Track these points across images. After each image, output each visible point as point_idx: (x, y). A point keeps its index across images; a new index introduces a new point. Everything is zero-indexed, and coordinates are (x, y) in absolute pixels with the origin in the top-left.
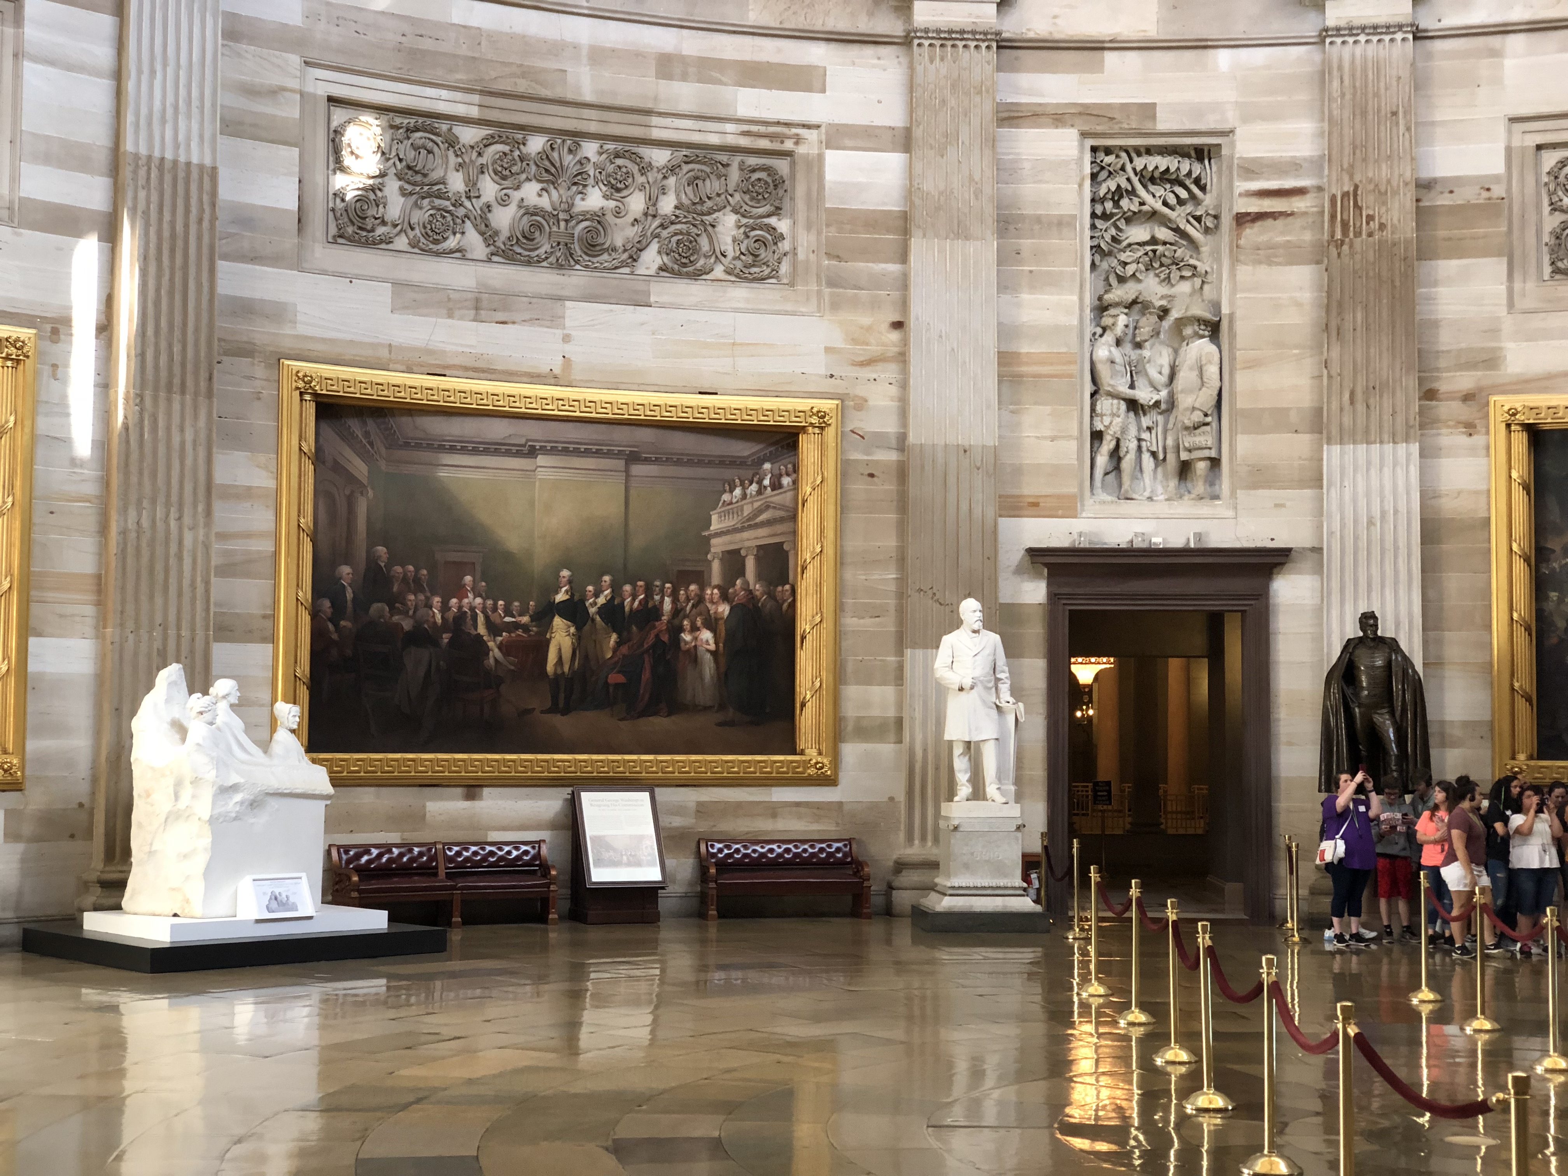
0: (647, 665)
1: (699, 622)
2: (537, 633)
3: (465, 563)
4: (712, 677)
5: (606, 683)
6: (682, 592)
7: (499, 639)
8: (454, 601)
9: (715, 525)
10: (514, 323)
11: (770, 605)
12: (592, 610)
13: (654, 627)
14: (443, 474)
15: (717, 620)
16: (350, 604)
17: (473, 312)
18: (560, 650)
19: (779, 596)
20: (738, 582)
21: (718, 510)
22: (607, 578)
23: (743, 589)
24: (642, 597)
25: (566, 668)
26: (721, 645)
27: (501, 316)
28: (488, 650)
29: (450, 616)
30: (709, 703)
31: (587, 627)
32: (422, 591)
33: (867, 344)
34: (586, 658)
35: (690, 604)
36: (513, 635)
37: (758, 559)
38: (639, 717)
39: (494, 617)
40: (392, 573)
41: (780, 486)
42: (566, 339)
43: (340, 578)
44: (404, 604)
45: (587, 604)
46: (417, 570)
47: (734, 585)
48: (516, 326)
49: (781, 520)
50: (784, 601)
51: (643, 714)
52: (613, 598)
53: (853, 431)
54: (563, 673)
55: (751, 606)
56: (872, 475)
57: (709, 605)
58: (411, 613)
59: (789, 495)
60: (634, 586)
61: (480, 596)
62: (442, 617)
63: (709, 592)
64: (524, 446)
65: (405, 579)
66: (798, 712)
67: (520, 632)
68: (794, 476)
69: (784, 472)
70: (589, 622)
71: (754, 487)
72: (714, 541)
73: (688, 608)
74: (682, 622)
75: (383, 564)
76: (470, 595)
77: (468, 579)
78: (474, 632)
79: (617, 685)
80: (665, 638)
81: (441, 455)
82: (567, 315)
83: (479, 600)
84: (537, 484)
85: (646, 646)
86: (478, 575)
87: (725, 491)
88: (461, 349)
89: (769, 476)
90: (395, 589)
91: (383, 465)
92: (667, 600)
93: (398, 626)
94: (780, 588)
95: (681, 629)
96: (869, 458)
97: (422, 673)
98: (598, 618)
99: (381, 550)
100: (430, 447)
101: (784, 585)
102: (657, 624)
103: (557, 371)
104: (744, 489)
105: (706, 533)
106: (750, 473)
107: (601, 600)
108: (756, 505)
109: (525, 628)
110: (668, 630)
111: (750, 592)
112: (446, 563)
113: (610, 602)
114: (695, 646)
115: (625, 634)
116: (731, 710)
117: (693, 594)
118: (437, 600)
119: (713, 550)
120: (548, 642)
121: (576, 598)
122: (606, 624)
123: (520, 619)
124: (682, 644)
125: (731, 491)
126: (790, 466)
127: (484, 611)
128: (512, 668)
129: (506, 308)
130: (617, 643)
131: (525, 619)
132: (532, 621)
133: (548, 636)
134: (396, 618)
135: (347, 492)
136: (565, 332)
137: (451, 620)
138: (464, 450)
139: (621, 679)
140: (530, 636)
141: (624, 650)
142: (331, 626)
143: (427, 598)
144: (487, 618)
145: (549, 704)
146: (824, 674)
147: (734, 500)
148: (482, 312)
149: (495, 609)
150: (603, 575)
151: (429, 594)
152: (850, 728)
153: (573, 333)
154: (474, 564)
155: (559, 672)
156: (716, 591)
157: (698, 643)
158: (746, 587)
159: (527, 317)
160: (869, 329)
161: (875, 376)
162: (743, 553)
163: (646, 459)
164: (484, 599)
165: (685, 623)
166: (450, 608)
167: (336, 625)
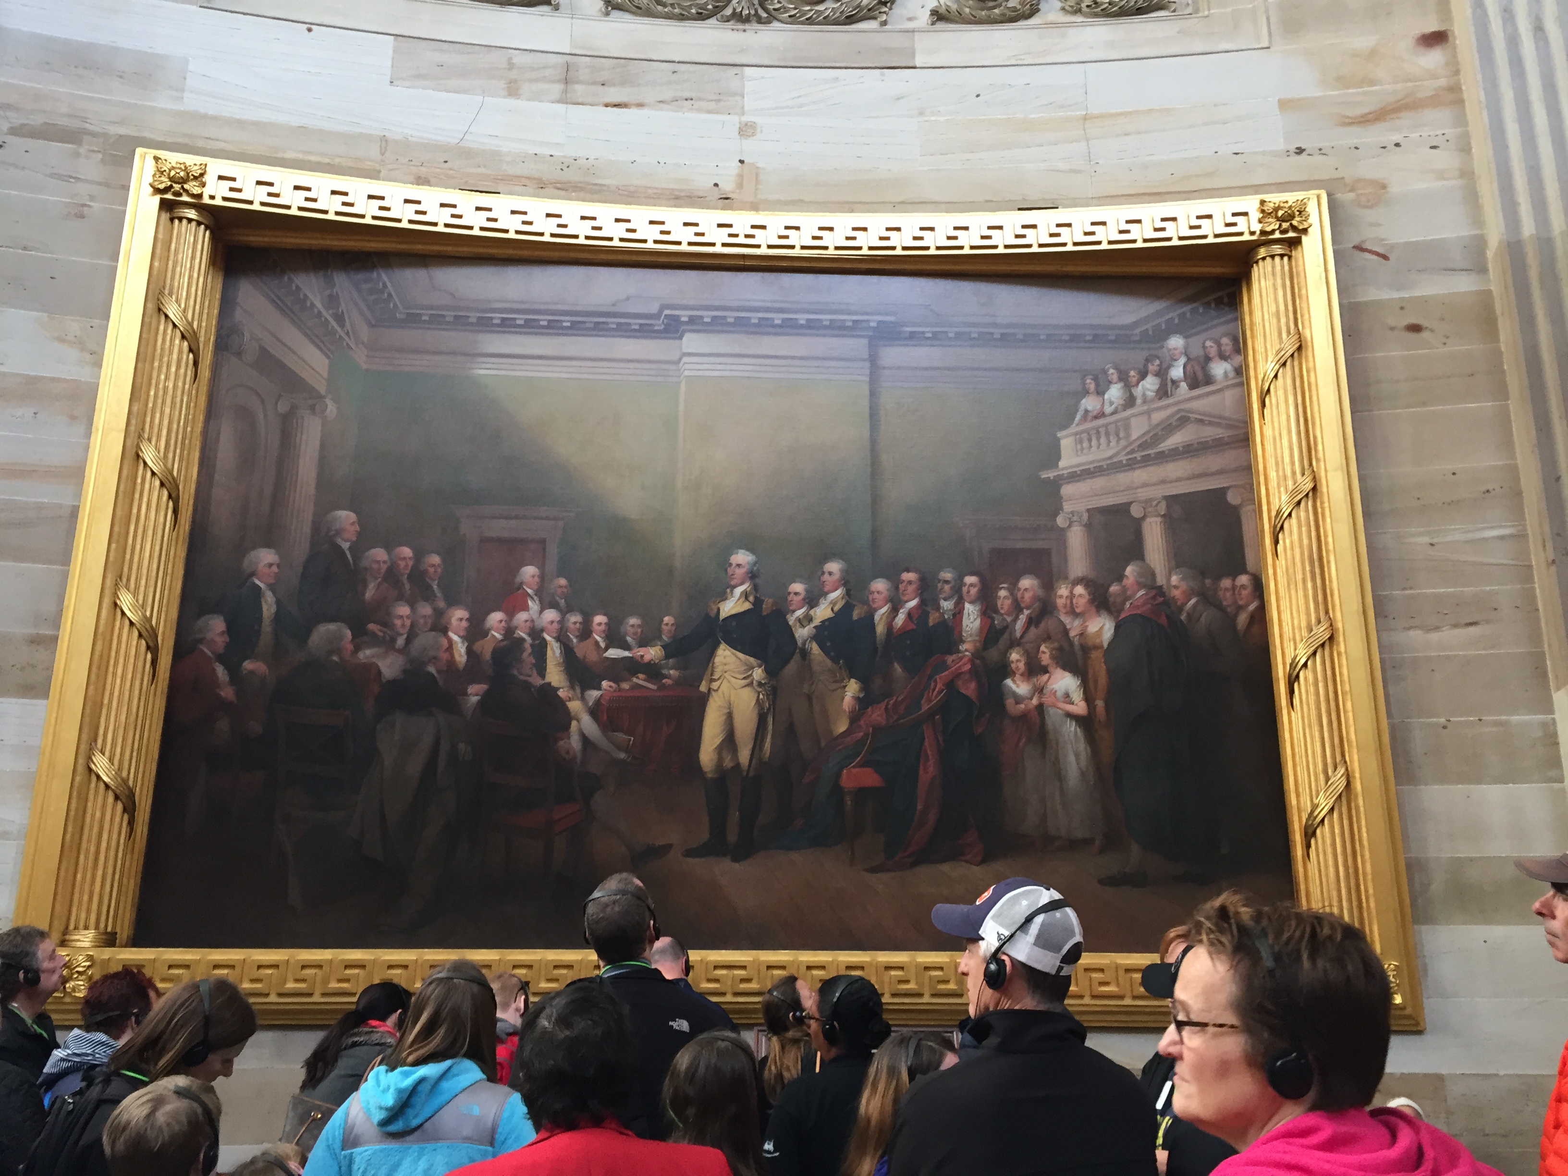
0: (929, 747)
1: (1045, 655)
2: (678, 682)
3: (523, 541)
4: (1083, 774)
5: (837, 791)
6: (1003, 593)
7: (594, 694)
8: (496, 618)
9: (1069, 460)
10: (640, 105)
11: (1207, 616)
12: (802, 633)
13: (945, 667)
14: (483, 371)
15: (1086, 649)
16: (267, 627)
17: (559, 87)
18: (730, 717)
19: (1226, 599)
20: (1130, 570)
21: (1073, 428)
22: (834, 567)
23: (1140, 585)
24: (913, 603)
25: (744, 756)
26: (1100, 704)
27: (614, 94)
28: (565, 719)
29: (486, 648)
30: (1079, 834)
31: (791, 668)
32: (427, 595)
33: (1372, 82)
34: (789, 733)
35: (1023, 618)
36: (625, 686)
37: (1169, 521)
38: (915, 864)
39: (582, 650)
40: (365, 563)
41: (1209, 380)
42: (746, 130)
43: (253, 574)
44: (386, 624)
45: (791, 620)
46: (419, 555)
47: (1120, 577)
48: (645, 111)
49: (1217, 445)
50: (1240, 608)
51: (922, 858)
52: (848, 608)
53: (1359, 248)
54: (738, 765)
55: (1163, 621)
56: (1415, 328)
57: (1066, 620)
58: (400, 642)
59: (1230, 396)
60: (896, 583)
61: (554, 605)
62: (469, 651)
63: (1063, 591)
64: (657, 316)
65: (391, 575)
66: (1299, 851)
67: (640, 680)
68: (1238, 359)
69: (1213, 352)
70: (797, 657)
71: (1150, 384)
72: (1067, 490)
73: (1019, 625)
74: (1005, 654)
75: (346, 546)
76: (533, 605)
77: (529, 572)
78: (537, 681)
79: (861, 793)
80: (969, 689)
81: (481, 337)
82: (746, 90)
83: (551, 615)
84: (683, 384)
85: (925, 707)
86: (552, 564)
87: (1086, 392)
88: (532, 150)
89: (1182, 360)
90: (369, 595)
91: (360, 356)
92: (971, 611)
93: (371, 671)
94: (1226, 583)
95: (1005, 670)
96: (1406, 294)
97: (415, 766)
98: (815, 648)
99: (346, 518)
100: (460, 322)
101: (1234, 575)
102: (950, 659)
103: (727, 186)
104: (1128, 386)
105: (1051, 474)
106: (1138, 356)
107: (822, 612)
108: (1157, 417)
109: (652, 671)
110: (974, 672)
111: (1160, 591)
112: (484, 540)
113: (842, 615)
114: (1040, 707)
115: (878, 682)
116: (1135, 848)
117: (1028, 596)
118: (458, 616)
119: (1067, 507)
120: (704, 699)
121: (767, 605)
122: (834, 660)
123: (641, 651)
124: (1009, 702)
125: (1100, 392)
126: (1225, 341)
127: (562, 637)
128: (622, 756)
129: (624, 82)
130: (857, 699)
131: (653, 653)
132: (667, 656)
133: (703, 688)
134: (366, 654)
135: (283, 408)
136: (745, 119)
137: (487, 656)
138: (531, 327)
139: (870, 778)
140: (663, 687)
141: (877, 715)
142: (221, 671)
143: (439, 614)
144: (568, 651)
145: (704, 835)
146: (1354, 759)
147: (1108, 409)
148: (579, 88)
149: (586, 633)
150: (826, 559)
151: (441, 604)
152: (1437, 886)
153: (759, 120)
154: (543, 542)
155: (728, 763)
156: (1079, 590)
157: (1047, 700)
158: (1148, 579)
159: (668, 95)
160: (1372, 55)
161: (1397, 137)
162: (1136, 511)
163: (912, 336)
164: (563, 613)
165: (1014, 656)
166: (485, 633)
167: (234, 671)
